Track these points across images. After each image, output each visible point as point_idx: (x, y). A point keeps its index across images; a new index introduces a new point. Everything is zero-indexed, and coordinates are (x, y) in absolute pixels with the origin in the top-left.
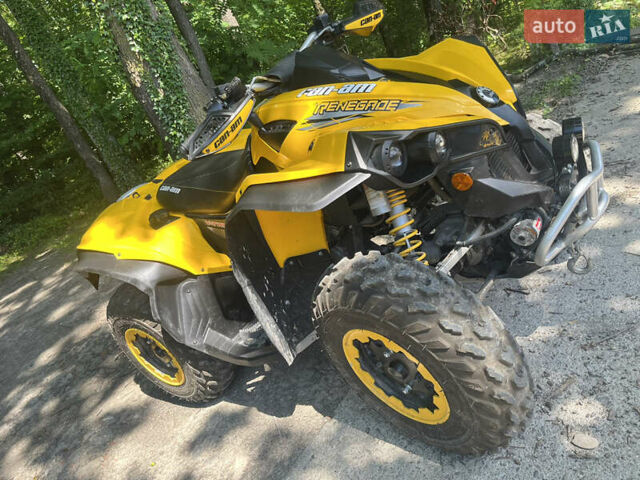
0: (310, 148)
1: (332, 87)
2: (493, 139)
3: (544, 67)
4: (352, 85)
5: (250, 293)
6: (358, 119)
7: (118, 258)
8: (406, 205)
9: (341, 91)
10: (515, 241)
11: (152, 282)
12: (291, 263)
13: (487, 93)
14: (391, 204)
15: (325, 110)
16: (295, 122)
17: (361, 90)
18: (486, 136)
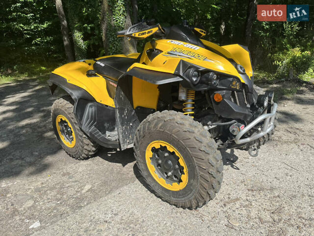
0: (164, 63)
1: (182, 43)
2: (236, 86)
3: (283, 81)
4: (190, 45)
5: (117, 112)
7: (68, 82)
8: (193, 101)
9: (185, 46)
10: (231, 131)
11: (78, 97)
12: (139, 109)
13: (241, 68)
14: (188, 97)
15: (176, 51)
16: (162, 52)
17: (193, 48)
18: (234, 83)
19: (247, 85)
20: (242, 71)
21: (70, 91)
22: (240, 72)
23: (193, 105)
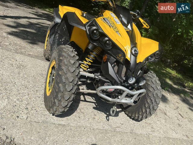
1: (115, 17)
2: (121, 58)
4: (118, 20)
6: (109, 26)
8: (97, 55)
9: (115, 19)
11: (57, 22)
12: (73, 43)
13: (135, 51)
18: (120, 55)
19: (130, 63)
20: (134, 53)
21: (55, 16)
22: (131, 52)
23: (95, 57)
